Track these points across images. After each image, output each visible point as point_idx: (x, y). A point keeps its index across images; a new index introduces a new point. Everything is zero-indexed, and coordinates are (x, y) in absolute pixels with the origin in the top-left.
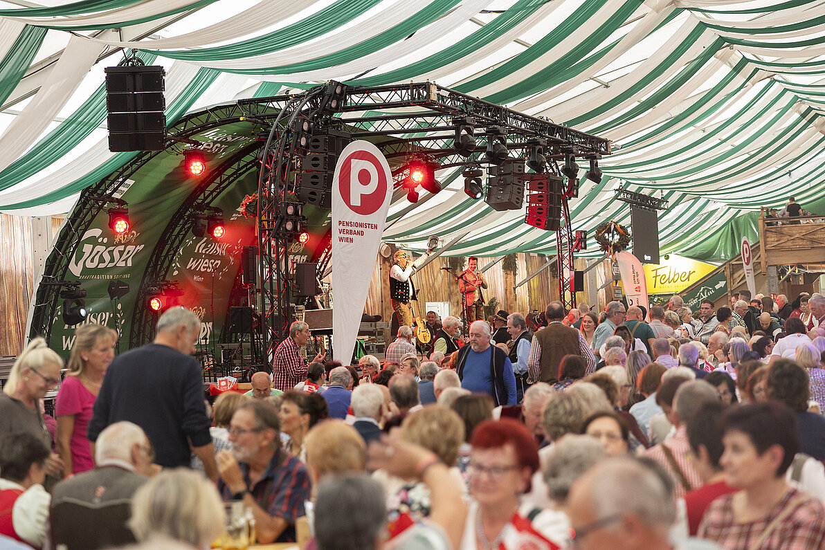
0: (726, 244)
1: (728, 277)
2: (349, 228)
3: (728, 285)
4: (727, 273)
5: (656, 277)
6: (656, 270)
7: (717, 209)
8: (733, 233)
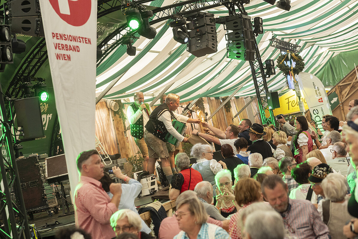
0: (328, 75)
1: (339, 94)
2: (64, 42)
3: (340, 100)
4: (338, 92)
5: (288, 103)
6: (288, 98)
7: (323, 53)
8: (331, 68)
